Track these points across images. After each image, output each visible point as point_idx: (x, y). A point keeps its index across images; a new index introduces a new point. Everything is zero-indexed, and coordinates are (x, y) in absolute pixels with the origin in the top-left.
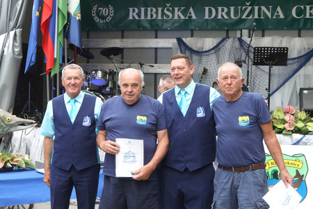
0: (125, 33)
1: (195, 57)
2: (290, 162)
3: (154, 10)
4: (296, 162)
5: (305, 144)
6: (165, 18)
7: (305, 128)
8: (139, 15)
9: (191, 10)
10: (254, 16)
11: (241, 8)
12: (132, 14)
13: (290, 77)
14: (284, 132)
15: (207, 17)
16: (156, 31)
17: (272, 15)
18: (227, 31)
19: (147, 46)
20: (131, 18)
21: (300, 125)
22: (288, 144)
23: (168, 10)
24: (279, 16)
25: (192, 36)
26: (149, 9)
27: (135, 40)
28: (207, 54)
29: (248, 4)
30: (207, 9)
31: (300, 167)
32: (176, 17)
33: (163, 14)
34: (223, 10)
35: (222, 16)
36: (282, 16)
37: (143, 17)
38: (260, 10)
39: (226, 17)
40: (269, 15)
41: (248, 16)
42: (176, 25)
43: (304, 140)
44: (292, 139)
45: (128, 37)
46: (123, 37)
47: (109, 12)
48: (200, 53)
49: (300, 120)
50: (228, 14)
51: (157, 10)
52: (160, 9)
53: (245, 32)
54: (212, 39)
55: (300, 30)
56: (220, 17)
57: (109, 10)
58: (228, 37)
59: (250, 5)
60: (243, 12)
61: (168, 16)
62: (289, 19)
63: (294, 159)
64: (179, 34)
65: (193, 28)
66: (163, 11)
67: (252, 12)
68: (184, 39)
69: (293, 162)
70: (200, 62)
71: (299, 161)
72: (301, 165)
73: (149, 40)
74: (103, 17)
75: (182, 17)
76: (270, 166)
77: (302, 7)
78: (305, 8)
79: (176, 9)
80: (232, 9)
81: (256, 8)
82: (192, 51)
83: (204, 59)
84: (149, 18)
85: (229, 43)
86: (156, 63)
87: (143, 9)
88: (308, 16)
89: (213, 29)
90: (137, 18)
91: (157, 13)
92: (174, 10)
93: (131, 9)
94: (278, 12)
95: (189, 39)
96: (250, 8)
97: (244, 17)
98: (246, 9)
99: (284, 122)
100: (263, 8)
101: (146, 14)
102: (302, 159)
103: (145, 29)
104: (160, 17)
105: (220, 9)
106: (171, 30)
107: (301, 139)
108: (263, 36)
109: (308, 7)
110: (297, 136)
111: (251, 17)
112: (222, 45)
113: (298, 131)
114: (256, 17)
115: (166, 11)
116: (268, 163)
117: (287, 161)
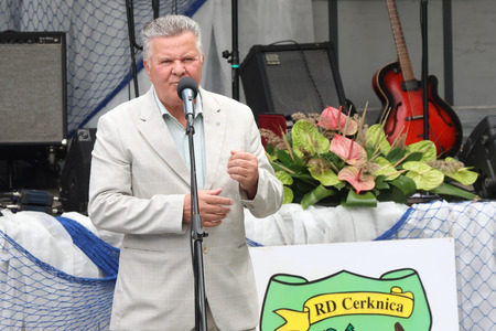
2: (375, 298)
4: (392, 299)
5: (417, 234)
14: (351, 198)
21: (388, 171)
22: (364, 239)
31: (406, 312)
43: (411, 221)
44: (375, 222)
63: (386, 286)
69: (383, 298)
71: (402, 294)
72: (408, 305)
76: (314, 318)
99: (336, 164)
107: (405, 217)
110: (391, 210)
113: (387, 192)
116: (305, 310)
117: (364, 297)
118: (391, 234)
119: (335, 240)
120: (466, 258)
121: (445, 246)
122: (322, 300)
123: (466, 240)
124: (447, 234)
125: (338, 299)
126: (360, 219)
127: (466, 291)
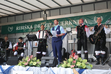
0: (16, 34)
3: (22, 27)
5: (30, 71)
7: (32, 64)
8: (19, 28)
9: (31, 26)
11: (44, 24)
14: (23, 65)
15: (35, 27)
16: (23, 33)
20: (17, 30)
23: (26, 27)
25: (32, 33)
26: (21, 27)
30: (35, 25)
32: (28, 29)
33: (24, 28)
37: (20, 29)
41: (46, 26)
52: (24, 26)
56: (38, 27)
61: (25, 28)
66: (24, 27)
74: (10, 30)
75: (29, 28)
79: (28, 26)
81: (48, 24)
84: (21, 29)
87: (20, 27)
88: (62, 25)
90: (18, 29)
91: (23, 28)
92: (27, 26)
93: (17, 27)
96: (46, 24)
100: (50, 24)
104: (23, 29)
105: (39, 25)
106: (26, 32)
109: (62, 22)
113: (28, 65)
118: (27, 70)
123: (35, 72)
124: (33, 71)
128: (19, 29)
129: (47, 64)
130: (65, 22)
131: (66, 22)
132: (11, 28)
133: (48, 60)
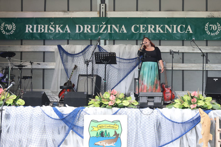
0: (23, 42)
1: (70, 58)
2: (111, 126)
3: (43, 26)
4: (114, 126)
5: (120, 114)
6: (50, 32)
7: (121, 104)
8: (32, 29)
9: (67, 27)
10: (107, 31)
11: (99, 26)
12: (28, 29)
13: (131, 71)
14: (107, 106)
15: (77, 31)
16: (44, 40)
17: (119, 31)
18: (91, 41)
19: (38, 51)
20: (27, 31)
21: (118, 102)
22: (110, 114)
23: (52, 26)
24: (124, 31)
25: (68, 44)
26: (39, 26)
27: (30, 46)
28: (77, 55)
29: (104, 23)
30: (77, 26)
31: (117, 129)
32: (57, 32)
33: (49, 29)
34: (88, 27)
35: (87, 31)
36: (125, 32)
37: (35, 31)
38: (111, 27)
39: (89, 31)
40: (117, 30)
41: (104, 31)
42: (57, 36)
43: (119, 112)
44: (112, 111)
45: (25, 44)
46: (22, 44)
47: (12, 28)
48: (73, 55)
49: (119, 99)
50: (91, 29)
51: (45, 27)
52: (46, 26)
53: (102, 41)
54: (81, 46)
55: (137, 41)
56: (85, 31)
57: (12, 26)
58: (91, 45)
59: (105, 24)
60: (100, 28)
61: (52, 31)
62: (130, 33)
63: (113, 123)
64: (59, 43)
65: (68, 38)
66: (48, 27)
67: (106, 28)
68: (62, 46)
70: (73, 61)
71: (116, 125)
72: (117, 127)
73: (39, 46)
74: (8, 31)
75: (61, 31)
76: (99, 128)
77: (138, 26)
78: (140, 26)
79: (57, 26)
80: (94, 26)
81: (109, 26)
82: (67, 54)
83: (76, 59)
84: (39, 31)
85: (92, 49)
86: (44, 61)
87: (35, 26)
88: (141, 32)
89: (81, 39)
90: (31, 31)
91: (44, 28)
92: (56, 27)
93: (27, 26)
94: (123, 29)
95: (66, 46)
96: (105, 26)
97: (101, 32)
98: (102, 26)
99: (109, 100)
100: (114, 26)
101: (37, 30)
102: (118, 123)
103: (36, 39)
104: (46, 31)
105: (86, 26)
106: (54, 40)
108: (114, 44)
109: (141, 26)
110: (115, 109)
111: (106, 32)
112: (87, 50)
113: (116, 106)
114: (109, 31)
115: (50, 27)
116: (97, 127)
117: (109, 125)
118: (115, 113)
119: (104, 114)
120: (130, 119)
121: (125, 117)
122: (101, 125)
123: (130, 115)
124: (126, 114)
125: (104, 125)
126: (109, 111)
127: (129, 125)
128: (33, 31)
129: (151, 104)
130: (147, 27)
131: (149, 26)
132: (9, 27)
133: (153, 97)
